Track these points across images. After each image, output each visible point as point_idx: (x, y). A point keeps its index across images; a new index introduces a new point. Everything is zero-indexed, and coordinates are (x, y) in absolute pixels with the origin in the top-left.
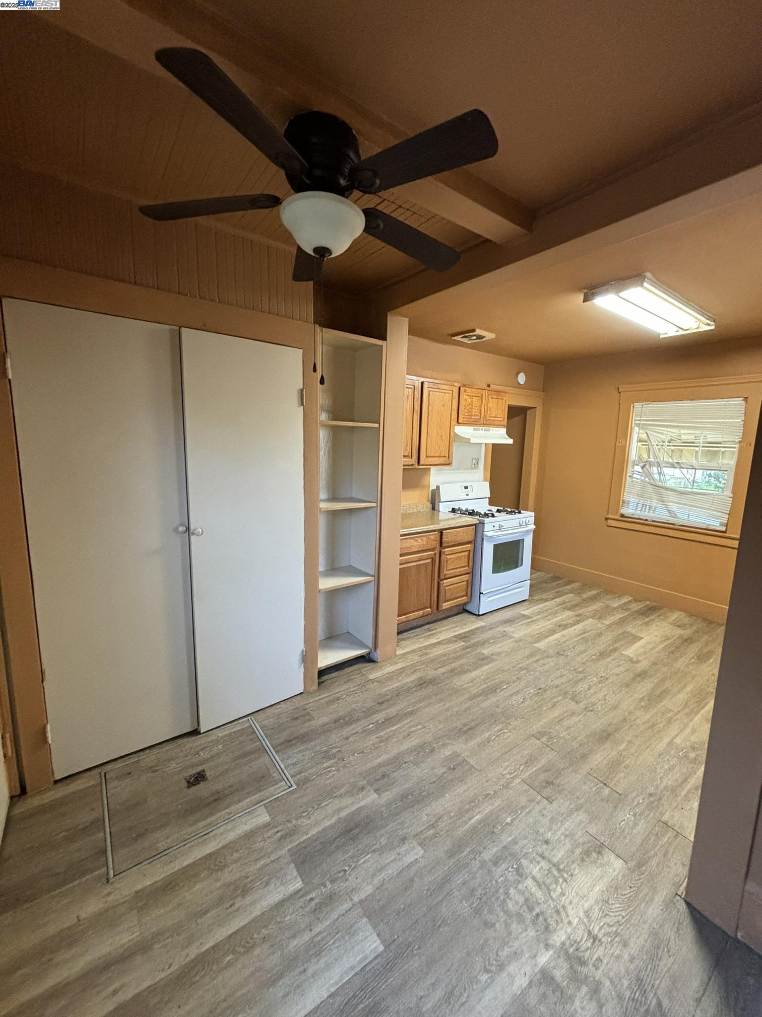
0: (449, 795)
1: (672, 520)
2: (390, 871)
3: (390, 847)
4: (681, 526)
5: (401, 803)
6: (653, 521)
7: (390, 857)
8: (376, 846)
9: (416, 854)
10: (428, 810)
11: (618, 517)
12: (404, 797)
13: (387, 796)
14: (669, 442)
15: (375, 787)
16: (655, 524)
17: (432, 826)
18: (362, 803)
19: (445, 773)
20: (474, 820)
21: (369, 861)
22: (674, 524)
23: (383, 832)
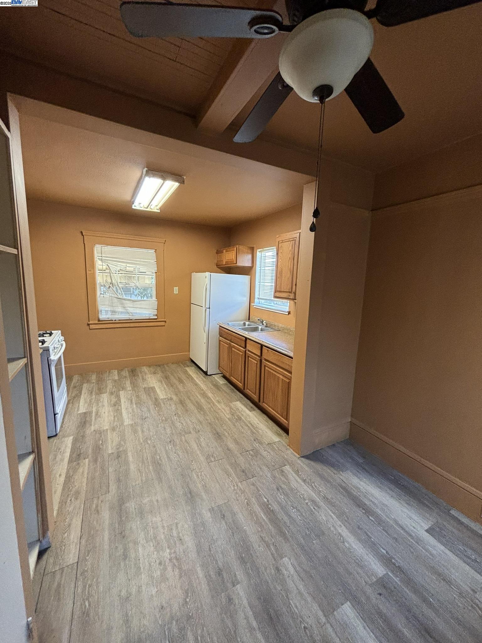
0: (245, 526)
1: (131, 317)
2: (301, 586)
3: (283, 582)
4: (135, 320)
5: (248, 564)
6: (119, 320)
7: (290, 584)
8: (283, 594)
9: (288, 563)
10: (256, 546)
11: (97, 322)
12: (243, 561)
13: (240, 575)
14: (119, 271)
15: (229, 585)
16: (121, 322)
17: (268, 546)
18: (245, 602)
19: (226, 523)
20: (265, 518)
21: (295, 602)
22: (131, 320)
23: (272, 587)
